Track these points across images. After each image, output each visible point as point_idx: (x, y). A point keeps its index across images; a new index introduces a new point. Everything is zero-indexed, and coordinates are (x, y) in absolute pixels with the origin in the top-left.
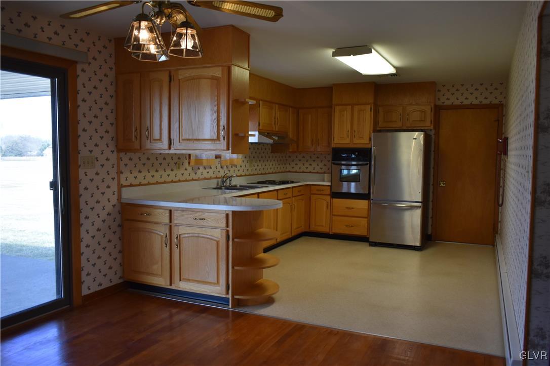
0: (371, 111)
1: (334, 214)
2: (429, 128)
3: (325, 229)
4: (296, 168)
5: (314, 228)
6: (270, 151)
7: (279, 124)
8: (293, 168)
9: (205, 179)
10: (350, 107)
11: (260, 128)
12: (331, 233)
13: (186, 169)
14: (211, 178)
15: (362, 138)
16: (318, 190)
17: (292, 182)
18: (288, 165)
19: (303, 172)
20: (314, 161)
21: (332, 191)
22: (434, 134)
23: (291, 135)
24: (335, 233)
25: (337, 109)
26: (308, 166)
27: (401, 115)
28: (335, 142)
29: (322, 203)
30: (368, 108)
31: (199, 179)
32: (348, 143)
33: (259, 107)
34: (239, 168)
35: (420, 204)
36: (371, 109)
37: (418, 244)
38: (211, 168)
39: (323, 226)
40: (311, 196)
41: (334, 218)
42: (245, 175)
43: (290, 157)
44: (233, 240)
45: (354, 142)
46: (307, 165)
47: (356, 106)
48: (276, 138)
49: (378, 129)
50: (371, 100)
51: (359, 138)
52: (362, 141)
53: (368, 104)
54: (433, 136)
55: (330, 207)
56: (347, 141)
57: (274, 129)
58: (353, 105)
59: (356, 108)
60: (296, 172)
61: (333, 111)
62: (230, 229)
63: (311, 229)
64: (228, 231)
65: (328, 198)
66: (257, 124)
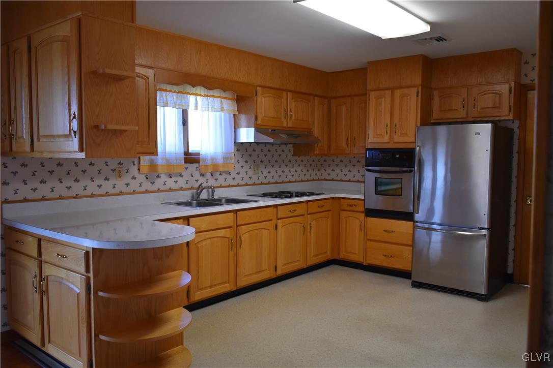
0: (417, 96)
1: (368, 238)
2: (507, 118)
3: (358, 258)
4: (333, 175)
5: (344, 255)
6: (292, 153)
7: (293, 117)
8: (329, 174)
9: (170, 190)
10: (390, 91)
11: (258, 123)
12: (364, 264)
13: (134, 178)
14: (181, 189)
15: (406, 134)
16: (349, 205)
17: (312, 194)
18: (323, 171)
19: (341, 180)
20: (354, 166)
21: (366, 207)
22: (518, 128)
23: (316, 132)
24: (369, 264)
25: (373, 95)
26: (347, 172)
27: (464, 101)
28: (370, 141)
29: (354, 223)
30: (414, 91)
31: (159, 191)
32: (386, 141)
33: (256, 95)
34: (234, 174)
35: (485, 232)
36: (418, 93)
37: (483, 291)
38: (181, 176)
39: (355, 253)
40: (342, 212)
41: (369, 243)
42: (246, 185)
43: (325, 161)
44: (96, 293)
45: (396, 141)
46: (345, 171)
47: (398, 90)
48: (284, 136)
49: (432, 121)
50: (418, 80)
51: (402, 134)
52: (406, 139)
53: (414, 86)
54: (517, 131)
55: (363, 228)
56: (386, 139)
57: (285, 125)
58: (392, 89)
59: (398, 93)
60: (332, 180)
61: (368, 99)
62: (91, 275)
63: (340, 257)
64: (88, 279)
65: (362, 216)
66: (254, 118)
